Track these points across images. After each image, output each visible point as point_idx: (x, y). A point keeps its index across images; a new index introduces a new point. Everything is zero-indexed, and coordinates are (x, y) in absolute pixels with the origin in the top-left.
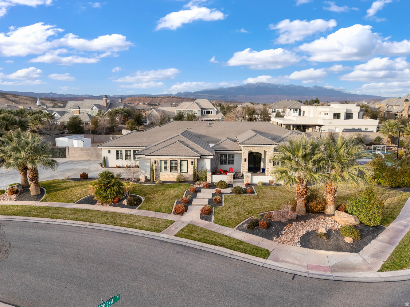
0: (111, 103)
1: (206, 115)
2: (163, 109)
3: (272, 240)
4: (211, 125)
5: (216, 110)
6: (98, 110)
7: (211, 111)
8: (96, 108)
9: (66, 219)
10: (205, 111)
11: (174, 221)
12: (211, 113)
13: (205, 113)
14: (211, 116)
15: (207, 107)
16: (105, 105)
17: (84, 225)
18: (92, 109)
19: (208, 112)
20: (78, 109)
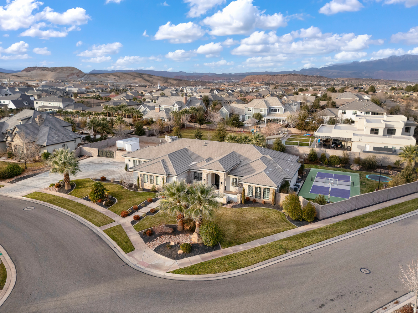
0: (191, 100)
1: (273, 113)
2: (235, 106)
3: (146, 243)
4: (206, 145)
5: (284, 109)
6: (178, 106)
7: (279, 110)
8: (177, 105)
9: (67, 209)
10: (272, 109)
11: (115, 221)
12: (279, 112)
13: (272, 111)
14: (277, 115)
15: (275, 105)
16: (185, 102)
17: (72, 215)
18: (174, 106)
19: (275, 111)
20: (159, 108)
